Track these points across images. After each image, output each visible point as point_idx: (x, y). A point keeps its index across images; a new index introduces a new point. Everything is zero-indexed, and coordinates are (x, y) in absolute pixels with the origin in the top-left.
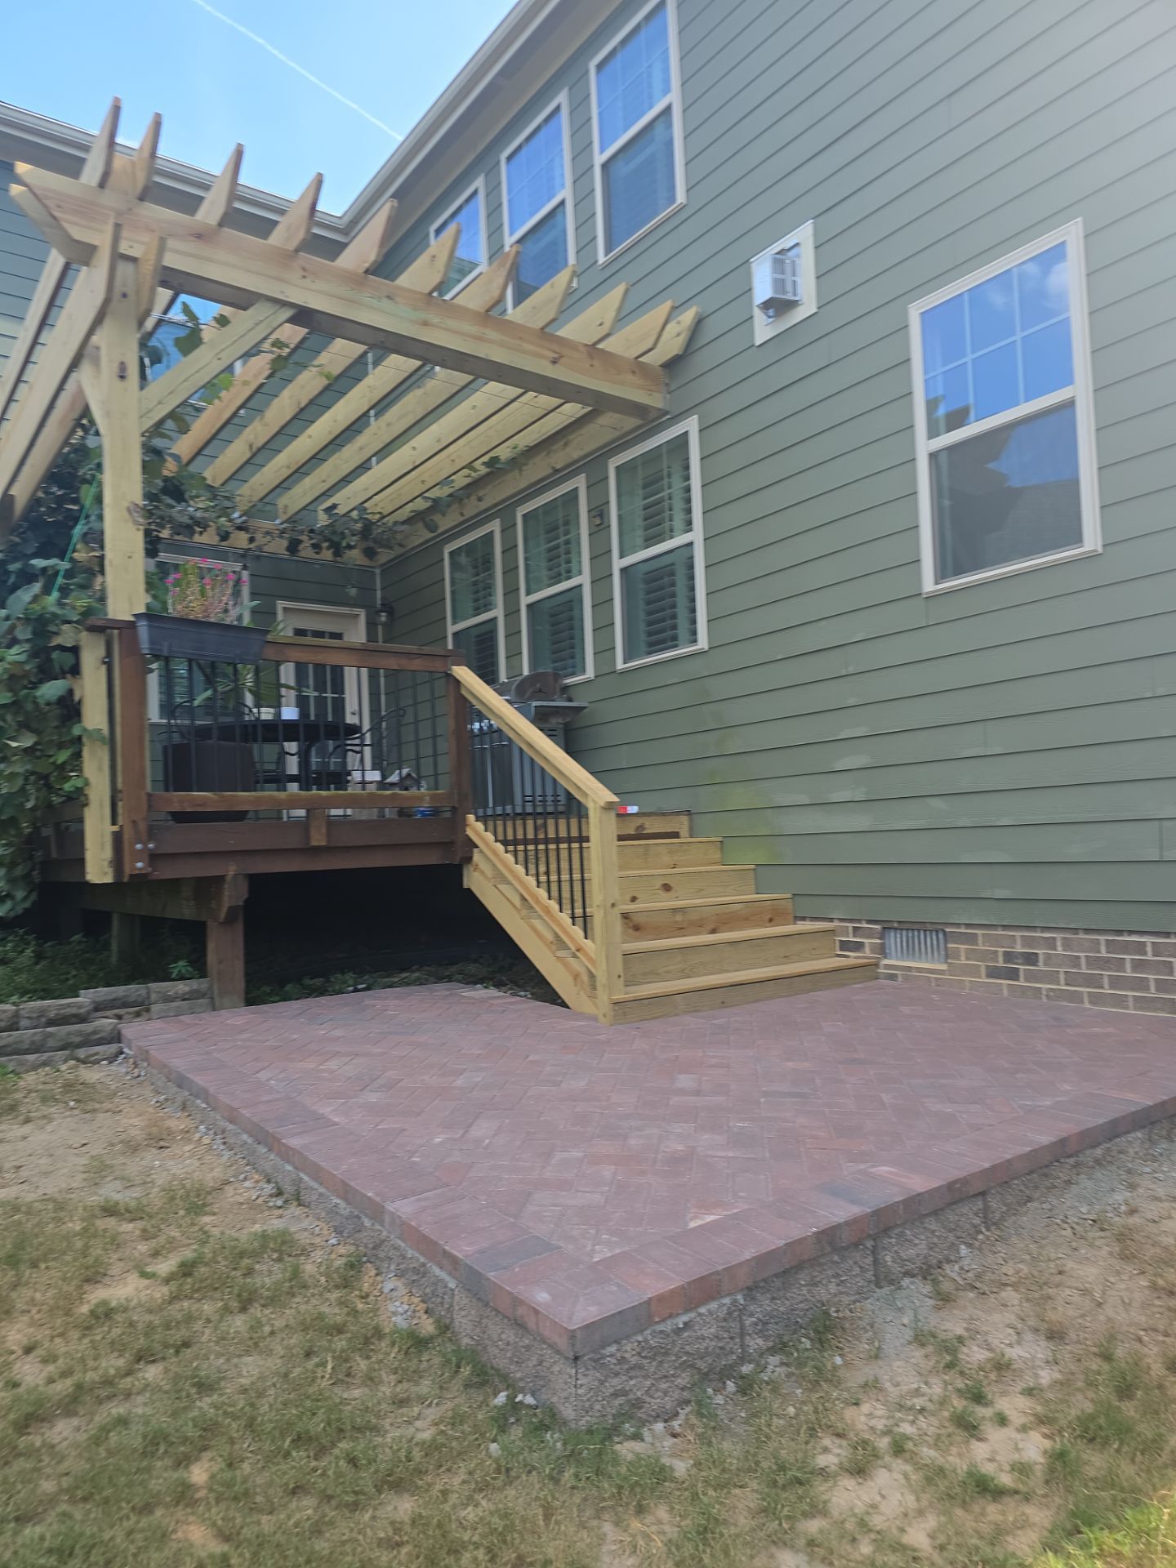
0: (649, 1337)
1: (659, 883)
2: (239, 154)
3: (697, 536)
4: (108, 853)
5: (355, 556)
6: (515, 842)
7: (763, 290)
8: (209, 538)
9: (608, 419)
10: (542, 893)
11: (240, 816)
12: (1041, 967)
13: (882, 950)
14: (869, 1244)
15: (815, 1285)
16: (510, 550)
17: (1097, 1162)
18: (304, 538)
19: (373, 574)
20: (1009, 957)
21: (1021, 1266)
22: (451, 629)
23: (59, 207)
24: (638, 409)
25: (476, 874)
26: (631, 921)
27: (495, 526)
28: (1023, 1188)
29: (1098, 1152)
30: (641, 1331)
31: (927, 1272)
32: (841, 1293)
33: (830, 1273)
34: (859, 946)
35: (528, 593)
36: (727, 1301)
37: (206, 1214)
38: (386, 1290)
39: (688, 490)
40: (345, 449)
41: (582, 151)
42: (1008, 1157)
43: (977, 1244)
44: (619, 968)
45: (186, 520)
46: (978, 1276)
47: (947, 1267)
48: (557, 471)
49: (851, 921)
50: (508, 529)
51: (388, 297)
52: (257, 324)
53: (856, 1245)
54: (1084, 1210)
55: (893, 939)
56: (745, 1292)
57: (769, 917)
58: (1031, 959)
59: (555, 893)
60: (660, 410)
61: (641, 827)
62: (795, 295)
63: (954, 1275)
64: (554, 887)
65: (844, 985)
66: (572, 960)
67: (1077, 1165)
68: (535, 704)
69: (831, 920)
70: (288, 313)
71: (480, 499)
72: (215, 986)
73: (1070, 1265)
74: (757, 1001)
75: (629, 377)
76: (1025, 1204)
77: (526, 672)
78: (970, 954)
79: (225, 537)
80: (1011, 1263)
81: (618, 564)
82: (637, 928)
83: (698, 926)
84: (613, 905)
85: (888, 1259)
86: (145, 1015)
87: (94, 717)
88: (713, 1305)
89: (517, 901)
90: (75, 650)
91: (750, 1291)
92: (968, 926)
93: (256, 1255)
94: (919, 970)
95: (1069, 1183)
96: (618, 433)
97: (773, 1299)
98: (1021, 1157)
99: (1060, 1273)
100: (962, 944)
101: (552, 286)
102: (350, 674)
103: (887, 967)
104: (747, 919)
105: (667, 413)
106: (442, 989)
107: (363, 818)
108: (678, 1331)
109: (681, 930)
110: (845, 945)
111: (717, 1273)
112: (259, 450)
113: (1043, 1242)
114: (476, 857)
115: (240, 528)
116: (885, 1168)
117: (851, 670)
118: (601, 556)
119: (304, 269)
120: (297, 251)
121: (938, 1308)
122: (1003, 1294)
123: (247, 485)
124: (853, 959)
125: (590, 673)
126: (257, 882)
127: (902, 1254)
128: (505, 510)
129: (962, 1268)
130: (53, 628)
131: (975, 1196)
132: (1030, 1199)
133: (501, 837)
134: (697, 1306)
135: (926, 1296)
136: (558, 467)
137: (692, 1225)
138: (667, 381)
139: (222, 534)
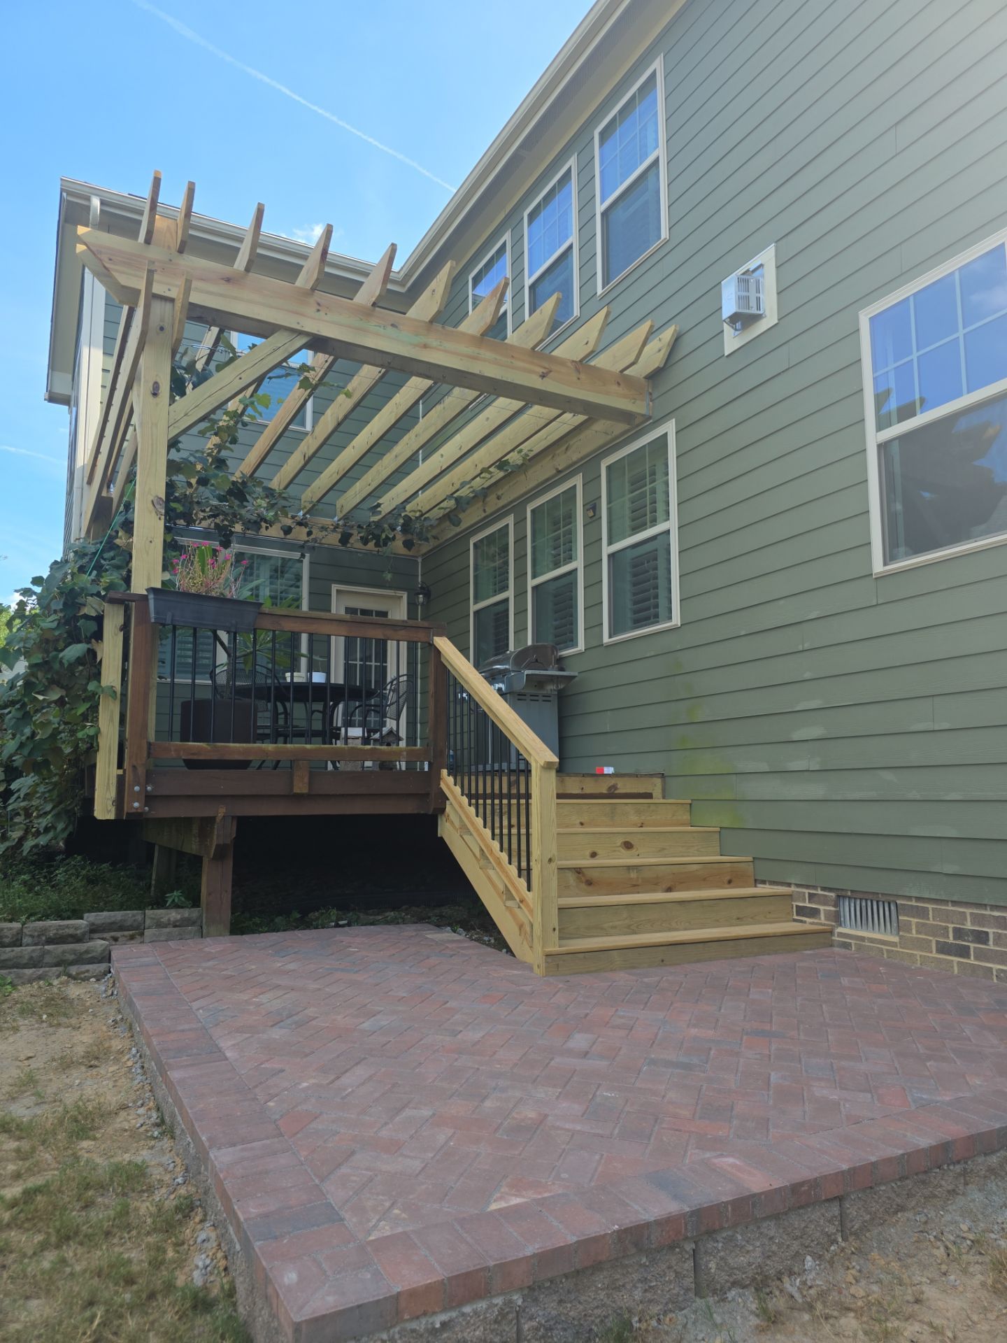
0: (397, 1336)
1: (620, 841)
2: (260, 212)
3: (672, 524)
4: (113, 793)
5: (398, 546)
6: (477, 797)
7: (729, 306)
8: (274, 532)
9: (600, 426)
10: (496, 845)
11: (243, 765)
12: (991, 946)
13: (837, 918)
14: (689, 1247)
15: (618, 1289)
16: (520, 540)
17: (992, 1171)
18: (355, 532)
19: (418, 563)
20: (959, 933)
21: (875, 1288)
22: (473, 608)
23: (110, 260)
24: (626, 416)
25: (448, 824)
26: (584, 875)
27: (510, 520)
28: (893, 1195)
29: (994, 1160)
30: (388, 1329)
31: (761, 1284)
32: (650, 1301)
33: (636, 1276)
34: (814, 913)
35: (534, 577)
36: (499, 1301)
37: (88, 1138)
38: (199, 1240)
39: (667, 484)
40: (385, 457)
41: (587, 203)
42: (873, 1159)
43: (828, 1256)
44: (554, 921)
45: (254, 518)
46: (822, 1295)
47: (786, 1279)
48: (559, 472)
49: (808, 887)
50: (520, 522)
51: (393, 325)
52: (275, 350)
53: (671, 1248)
54: (964, 1227)
55: (846, 908)
56: (526, 1292)
57: (728, 878)
58: (982, 937)
59: (506, 845)
60: (643, 415)
61: (614, 787)
62: (759, 308)
63: (794, 1291)
64: (505, 839)
65: (795, 950)
66: (517, 911)
67: (964, 1173)
68: (527, 672)
69: (789, 885)
70: (304, 340)
71: (499, 498)
72: (204, 915)
73: (930, 1292)
74: (698, 961)
75: (615, 387)
76: (896, 1213)
77: (530, 643)
78: (921, 928)
79: (288, 530)
80: (863, 1282)
81: (606, 550)
82: (589, 883)
83: (653, 884)
84: (550, 860)
85: (712, 1265)
86: (139, 939)
87: (111, 676)
88: (482, 1305)
89: (478, 854)
90: (99, 619)
91: (533, 1291)
92: (918, 899)
93: (102, 1187)
94: (872, 940)
95: (953, 1192)
96: (609, 437)
97: (561, 1302)
98: (889, 1161)
99: (917, 1301)
100: (914, 917)
101: (541, 312)
102: (391, 646)
103: (841, 935)
104: (704, 880)
105: (650, 418)
106: (410, 930)
107: (349, 769)
108: (434, 1332)
109: (635, 887)
110: (801, 911)
111: (487, 1269)
112: (310, 458)
113: (909, 1261)
114: (448, 809)
115: (300, 524)
116: (731, 1160)
117: (807, 646)
118: (593, 544)
119: (319, 304)
120: (313, 289)
121: (761, 1330)
122: (843, 1321)
123: (310, 489)
124: (809, 924)
125: (581, 646)
126: (244, 823)
127: (730, 1261)
128: (517, 507)
129: (804, 1283)
130: (80, 600)
131: (828, 1200)
132: (902, 1208)
133: (466, 791)
134: (461, 1304)
135: (752, 1312)
136: (560, 469)
137: (494, 1206)
138: (650, 391)
139: (286, 529)
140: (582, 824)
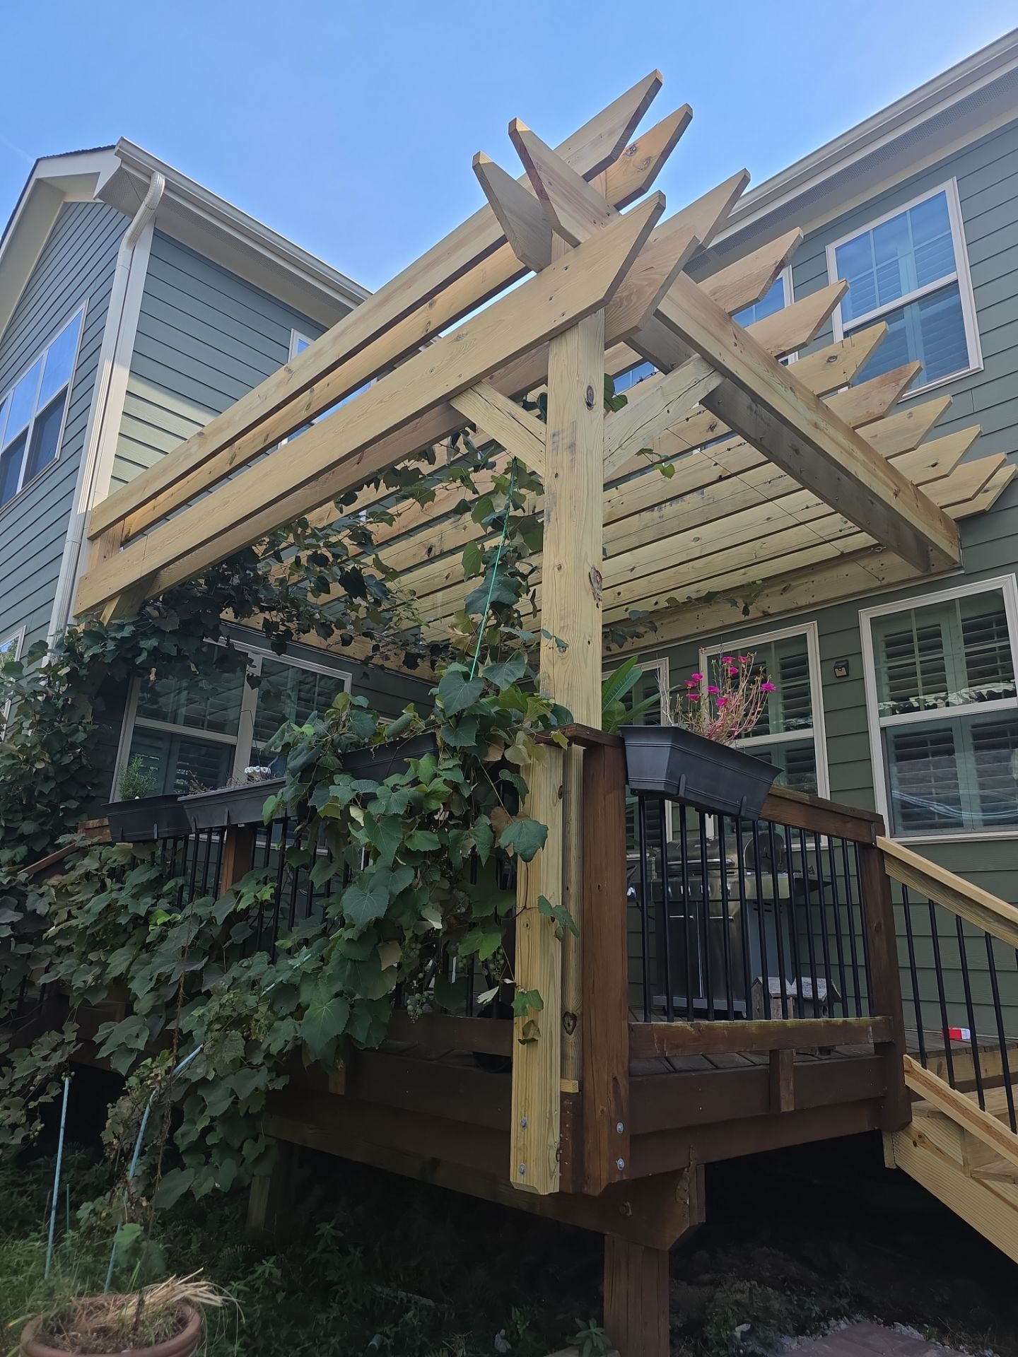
27: (661, 665)
48: (769, 616)
50: (684, 668)
60: (956, 562)
70: (718, 380)
75: (939, 525)
81: (877, 721)
96: (878, 584)
101: (910, 415)
105: (960, 568)
118: (846, 710)
119: (735, 337)
120: (730, 315)
128: (679, 649)
138: (959, 536)
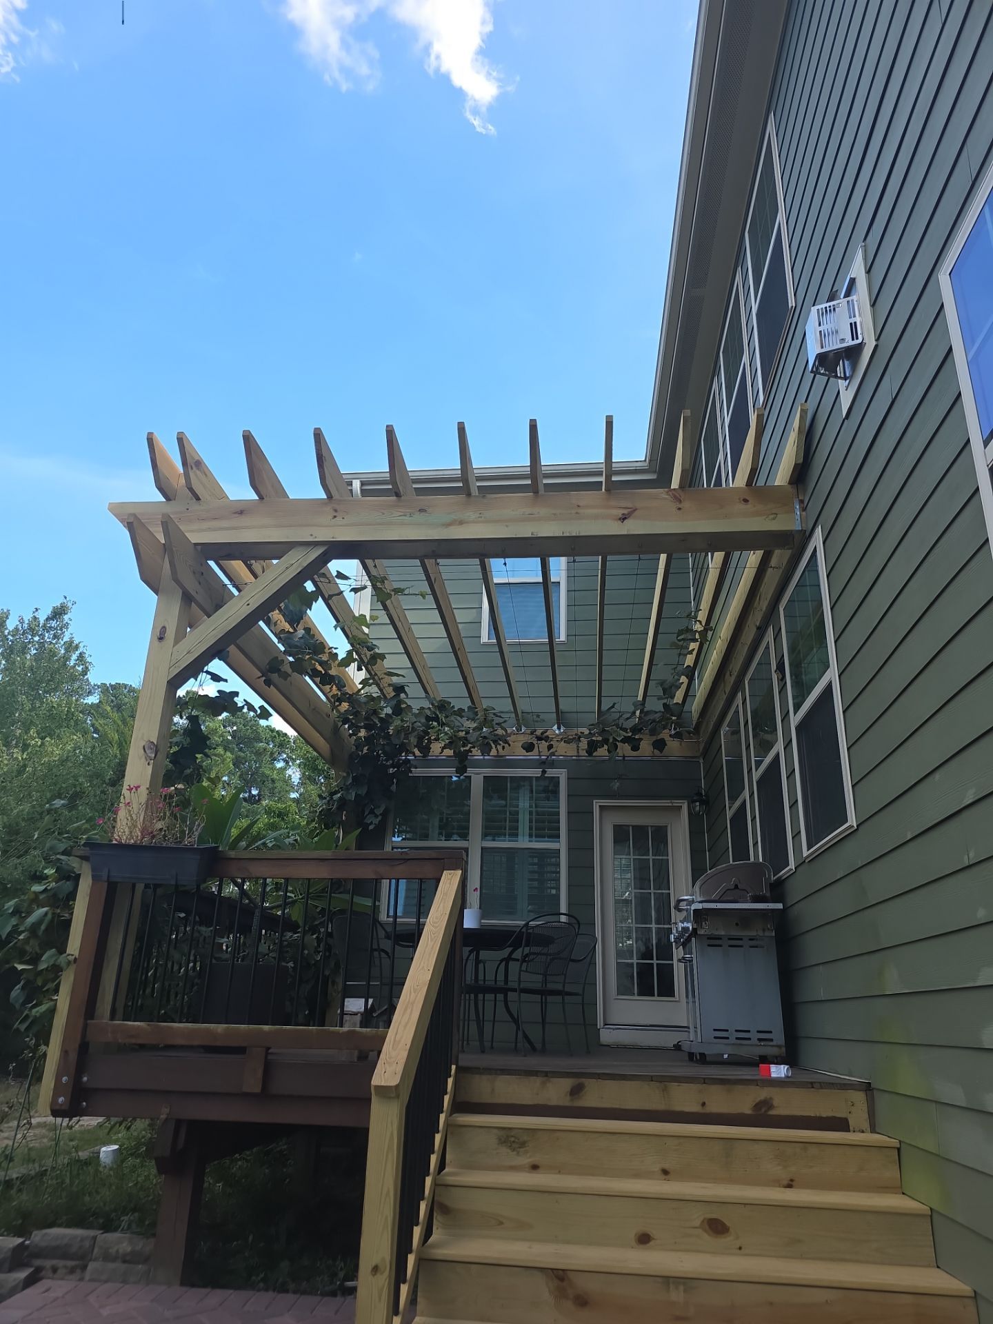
1: (697, 1216)
3: (833, 673)
19: (698, 763)
22: (729, 816)
26: (571, 1284)
27: (739, 699)
35: (756, 771)
50: (745, 700)
51: (420, 510)
52: (288, 568)
61: (766, 1104)
62: (855, 336)
70: (319, 551)
75: (742, 506)
81: (793, 722)
115: (539, 739)
118: (785, 718)
119: (335, 511)
120: (329, 497)
125: (792, 865)
138: (800, 498)
139: (526, 746)
140: (665, 1172)
